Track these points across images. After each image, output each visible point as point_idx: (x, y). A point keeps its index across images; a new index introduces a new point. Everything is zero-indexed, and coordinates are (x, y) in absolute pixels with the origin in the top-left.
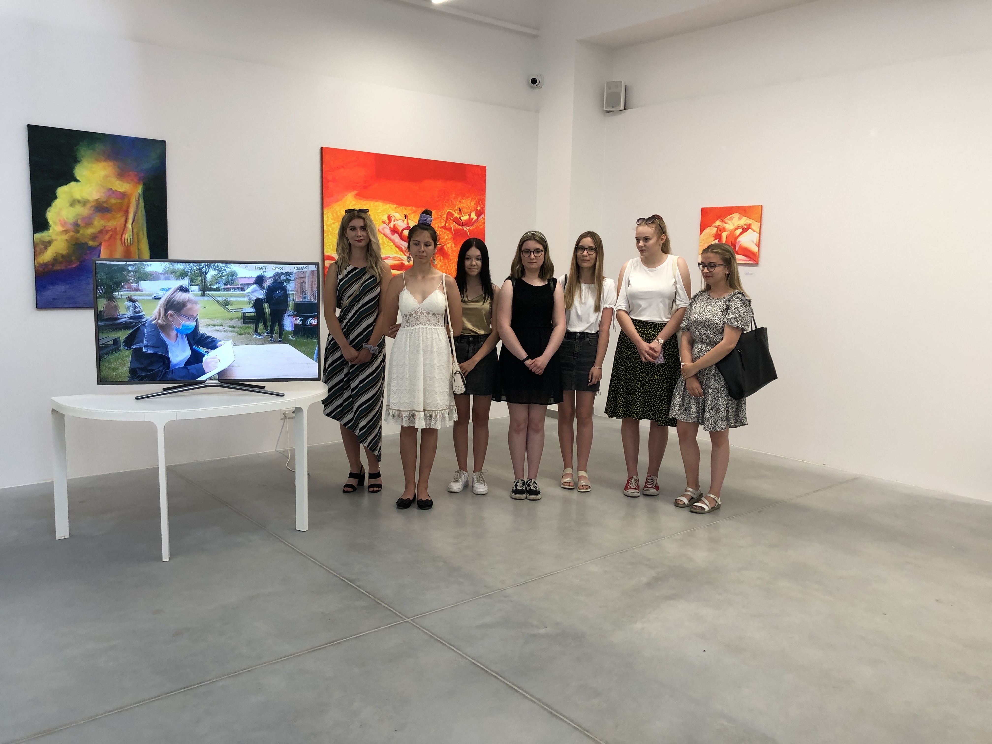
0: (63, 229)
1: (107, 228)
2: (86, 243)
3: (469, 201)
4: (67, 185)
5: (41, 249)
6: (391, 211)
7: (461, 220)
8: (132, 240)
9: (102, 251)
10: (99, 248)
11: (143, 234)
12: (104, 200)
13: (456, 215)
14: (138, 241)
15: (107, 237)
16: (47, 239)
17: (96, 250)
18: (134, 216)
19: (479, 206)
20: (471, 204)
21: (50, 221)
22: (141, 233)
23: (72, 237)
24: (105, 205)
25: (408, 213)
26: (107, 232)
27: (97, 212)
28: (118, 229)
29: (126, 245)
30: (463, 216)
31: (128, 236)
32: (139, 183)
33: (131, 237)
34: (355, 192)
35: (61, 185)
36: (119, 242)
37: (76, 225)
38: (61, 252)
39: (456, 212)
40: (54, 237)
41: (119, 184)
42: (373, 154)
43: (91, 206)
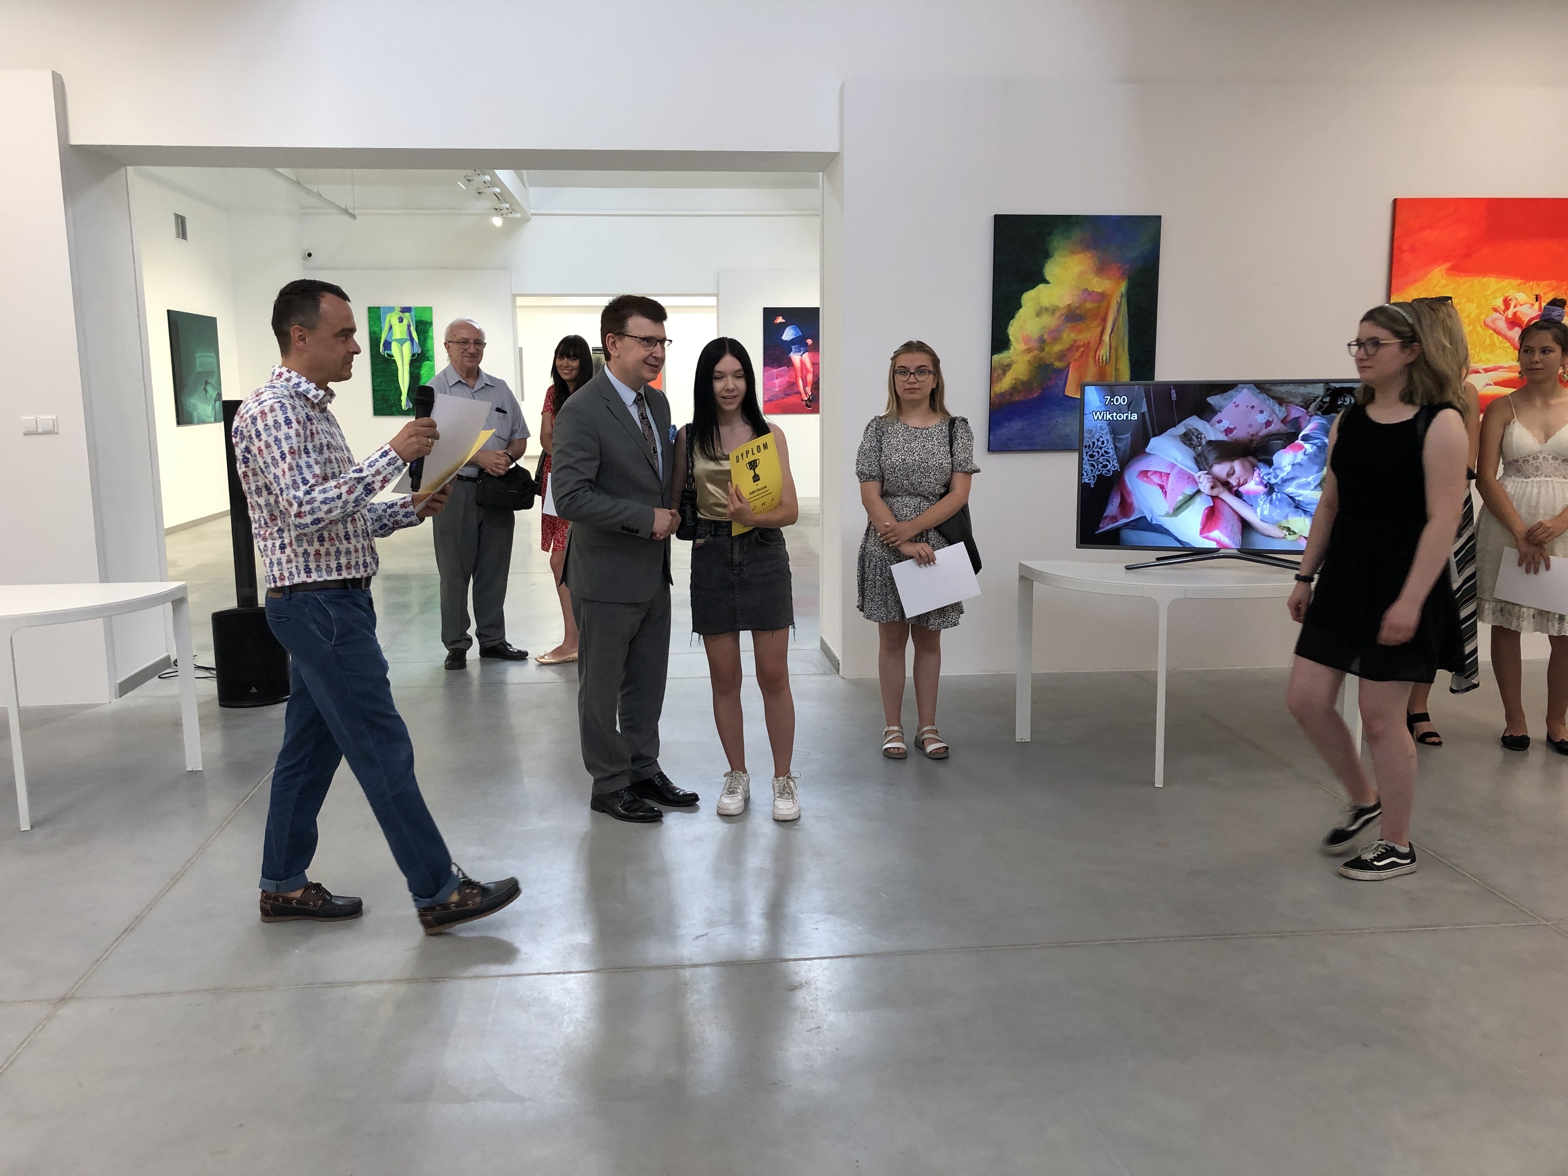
0: (1027, 347)
1: (1078, 343)
2: (1052, 365)
4: (1035, 289)
5: (998, 376)
6: (1512, 290)
8: (1108, 358)
9: (1069, 374)
10: (1067, 369)
11: (1123, 349)
12: (1077, 305)
14: (1117, 359)
15: (1078, 354)
16: (1008, 361)
17: (1062, 373)
18: (1114, 325)
21: (1011, 338)
22: (1121, 348)
23: (1034, 357)
24: (1078, 312)
25: (1544, 291)
26: (1079, 348)
27: (1067, 322)
28: (1092, 344)
29: (1101, 364)
31: (1104, 352)
32: (1123, 279)
33: (1108, 354)
34: (1448, 265)
35: (1027, 290)
36: (1091, 362)
37: (1042, 341)
38: (1021, 377)
40: (1015, 358)
41: (1097, 282)
42: (1484, 199)
43: (1062, 315)
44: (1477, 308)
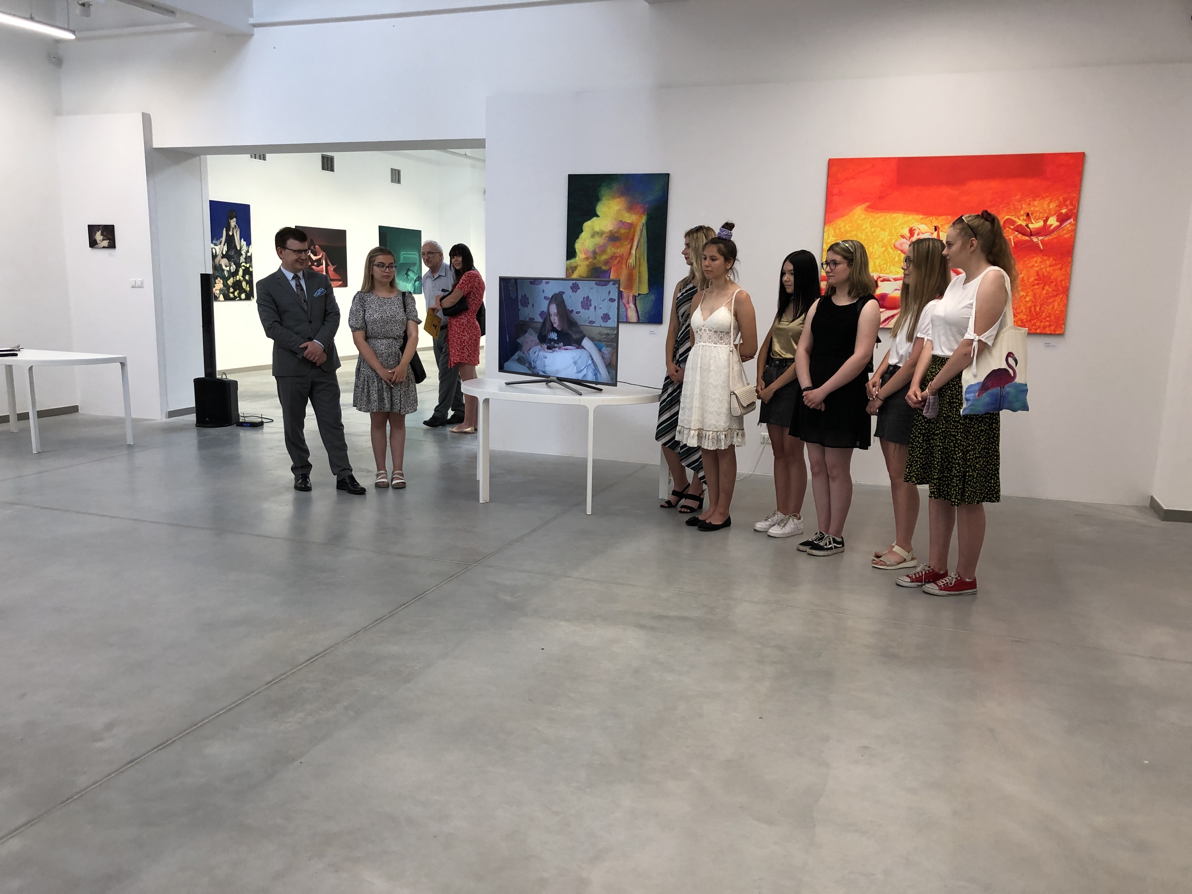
0: (585, 257)
1: (616, 255)
2: (600, 268)
3: (1045, 202)
4: (591, 220)
5: (570, 273)
6: (916, 223)
7: (1029, 228)
8: (634, 264)
9: (612, 273)
10: (610, 271)
11: (644, 259)
12: (616, 231)
13: (1020, 222)
14: (639, 265)
15: (616, 262)
16: (574, 265)
17: (606, 273)
18: (638, 243)
19: (1065, 207)
20: (1049, 206)
21: (577, 251)
22: (642, 257)
23: (591, 262)
24: (616, 235)
25: (941, 223)
26: (616, 258)
27: (610, 241)
28: (624, 256)
29: (630, 268)
30: (1032, 223)
31: (632, 261)
32: (644, 214)
33: (634, 262)
34: (867, 204)
35: (586, 221)
36: (624, 266)
37: (594, 252)
39: (1022, 218)
40: (579, 263)
41: (628, 216)
42: (894, 158)
43: (606, 237)
44: (889, 235)
